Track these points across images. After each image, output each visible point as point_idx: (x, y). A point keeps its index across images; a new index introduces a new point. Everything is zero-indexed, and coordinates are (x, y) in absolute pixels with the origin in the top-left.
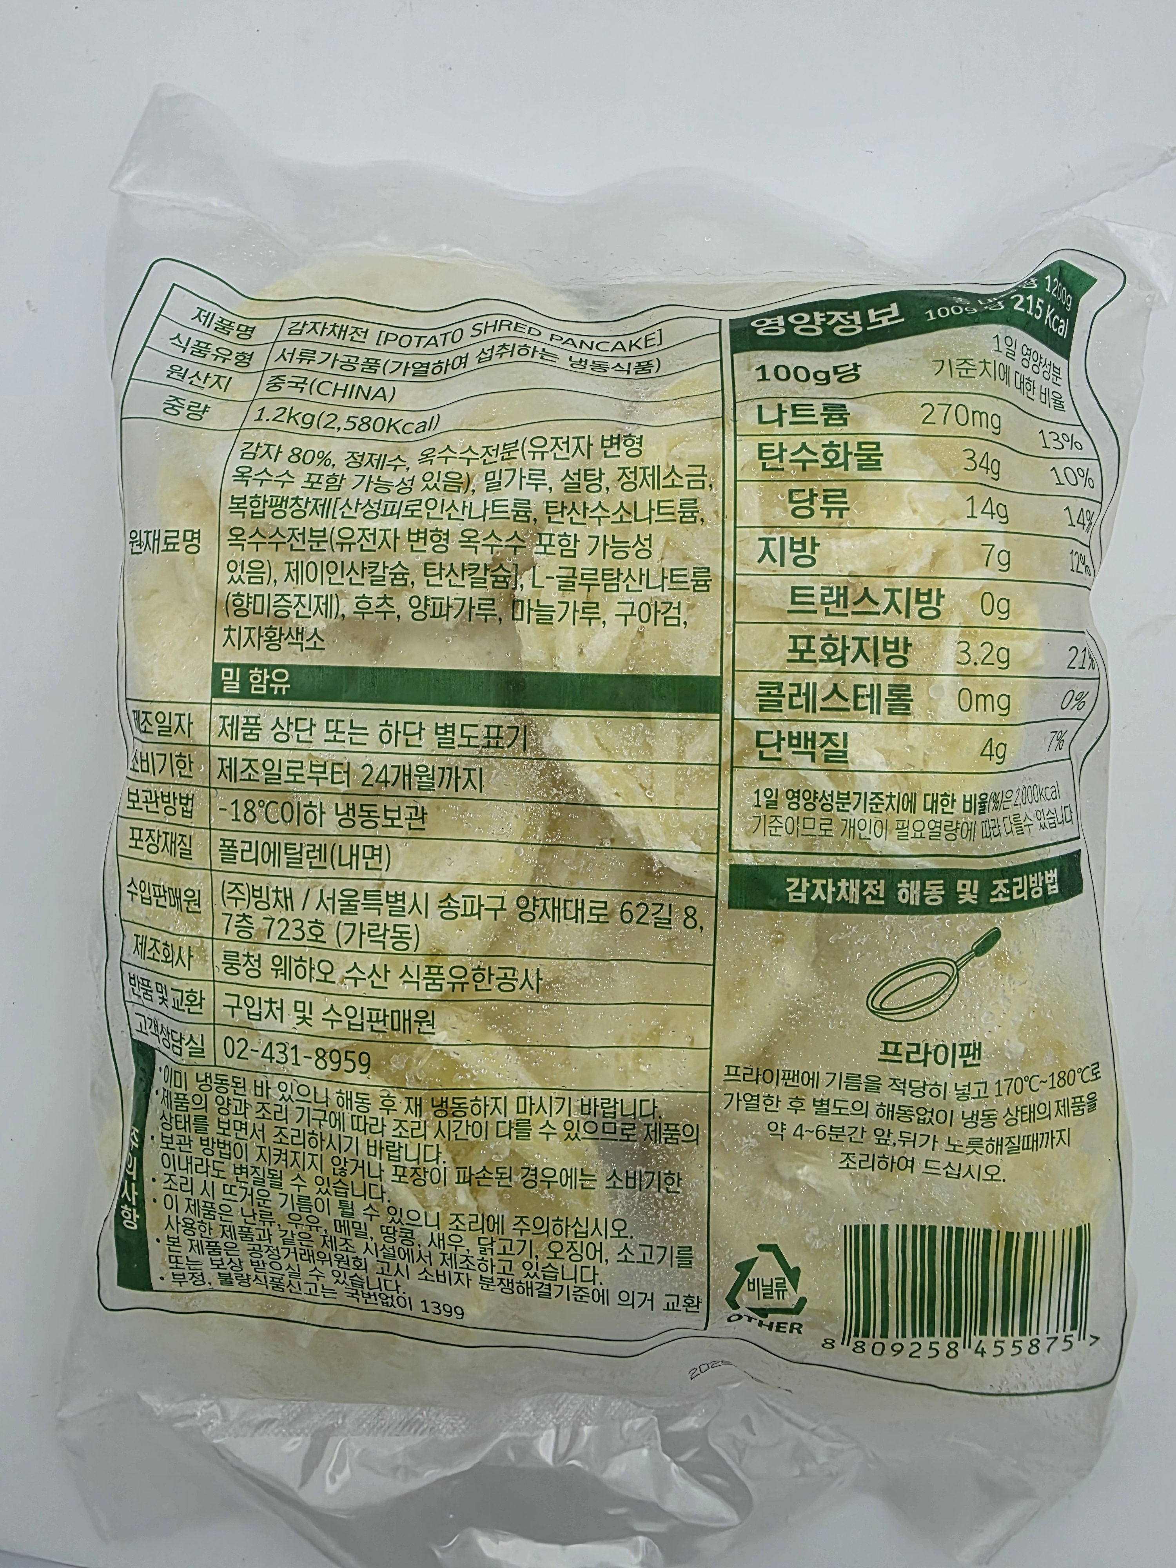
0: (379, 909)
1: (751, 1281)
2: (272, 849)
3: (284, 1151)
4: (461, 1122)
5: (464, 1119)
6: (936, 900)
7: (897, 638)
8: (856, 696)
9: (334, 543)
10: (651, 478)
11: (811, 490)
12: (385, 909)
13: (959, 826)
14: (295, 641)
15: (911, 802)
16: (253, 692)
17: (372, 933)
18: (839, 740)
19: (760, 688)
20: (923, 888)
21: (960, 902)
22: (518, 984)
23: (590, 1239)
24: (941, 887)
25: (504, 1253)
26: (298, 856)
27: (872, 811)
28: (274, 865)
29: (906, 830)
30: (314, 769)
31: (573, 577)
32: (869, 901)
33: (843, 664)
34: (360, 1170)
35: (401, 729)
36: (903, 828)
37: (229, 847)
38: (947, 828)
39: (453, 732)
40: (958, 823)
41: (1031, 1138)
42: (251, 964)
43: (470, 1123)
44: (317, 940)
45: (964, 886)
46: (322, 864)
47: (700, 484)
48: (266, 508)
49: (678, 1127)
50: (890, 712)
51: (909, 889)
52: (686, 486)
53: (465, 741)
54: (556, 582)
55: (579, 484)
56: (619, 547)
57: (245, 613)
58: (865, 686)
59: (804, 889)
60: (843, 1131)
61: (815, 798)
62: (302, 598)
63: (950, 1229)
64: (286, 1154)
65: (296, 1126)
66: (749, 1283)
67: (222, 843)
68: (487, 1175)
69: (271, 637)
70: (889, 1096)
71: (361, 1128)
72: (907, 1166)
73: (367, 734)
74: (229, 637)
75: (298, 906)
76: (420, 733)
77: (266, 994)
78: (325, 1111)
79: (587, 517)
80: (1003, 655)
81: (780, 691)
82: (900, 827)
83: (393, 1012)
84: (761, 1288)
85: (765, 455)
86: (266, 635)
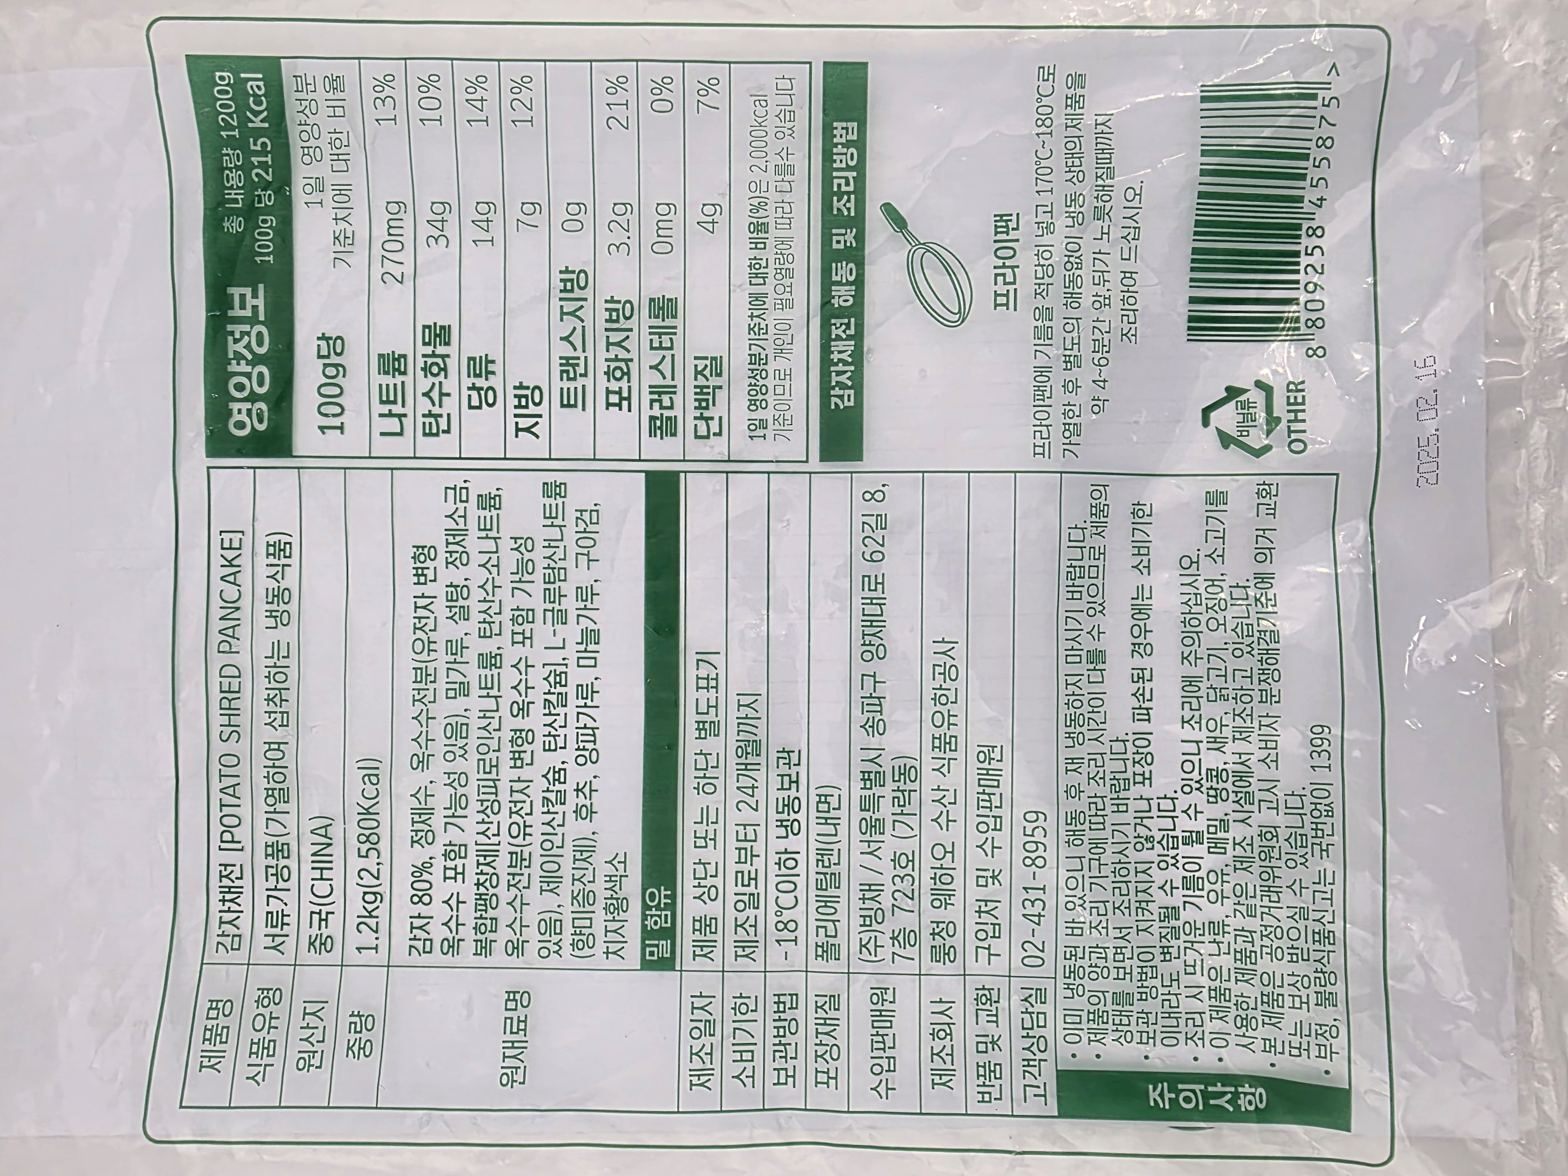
0: (879, 797)
1: (1239, 434)
2: (823, 904)
3: (1138, 904)
4: (1089, 718)
5: (1087, 716)
6: (851, 269)
7: (607, 310)
8: (661, 348)
9: (525, 843)
10: (456, 536)
11: (469, 389)
12: (877, 791)
13: (779, 252)
14: (618, 884)
15: (757, 298)
16: (669, 925)
17: (902, 803)
18: (701, 364)
19: (655, 436)
20: (839, 283)
21: (854, 245)
22: (950, 662)
23: (1202, 591)
24: (839, 264)
25: (1225, 676)
26: (828, 877)
27: (767, 333)
28: (838, 902)
29: (784, 301)
30: (743, 860)
31: (553, 611)
32: (852, 332)
33: (631, 360)
34: (1145, 821)
35: (701, 774)
36: (782, 304)
37: (823, 951)
38: (782, 262)
39: (704, 722)
40: (777, 253)
41: (1099, 156)
42: (941, 931)
43: (1091, 709)
44: (913, 861)
45: (838, 242)
46: (835, 853)
47: (464, 491)
48: (488, 915)
49: (1094, 505)
50: (675, 317)
51: (840, 297)
52: (465, 504)
53: (712, 711)
54: (559, 627)
55: (460, 607)
56: (524, 567)
57: (591, 937)
58: (651, 340)
59: (841, 392)
60: (1098, 340)
61: (755, 385)
62: (576, 877)
63: (1196, 233)
64: (1140, 902)
65: (1110, 890)
66: (1241, 436)
67: (820, 959)
68: (1141, 691)
69: (615, 909)
70: (1055, 299)
71: (1101, 820)
72: (1131, 278)
73: (708, 807)
74: (614, 953)
75: (878, 879)
76: (705, 754)
77: (972, 918)
78: (1090, 859)
79: (492, 599)
80: (620, 209)
81: (657, 418)
82: (781, 307)
83: (979, 785)
84: (1246, 424)
85: (434, 431)
86: (612, 913)
